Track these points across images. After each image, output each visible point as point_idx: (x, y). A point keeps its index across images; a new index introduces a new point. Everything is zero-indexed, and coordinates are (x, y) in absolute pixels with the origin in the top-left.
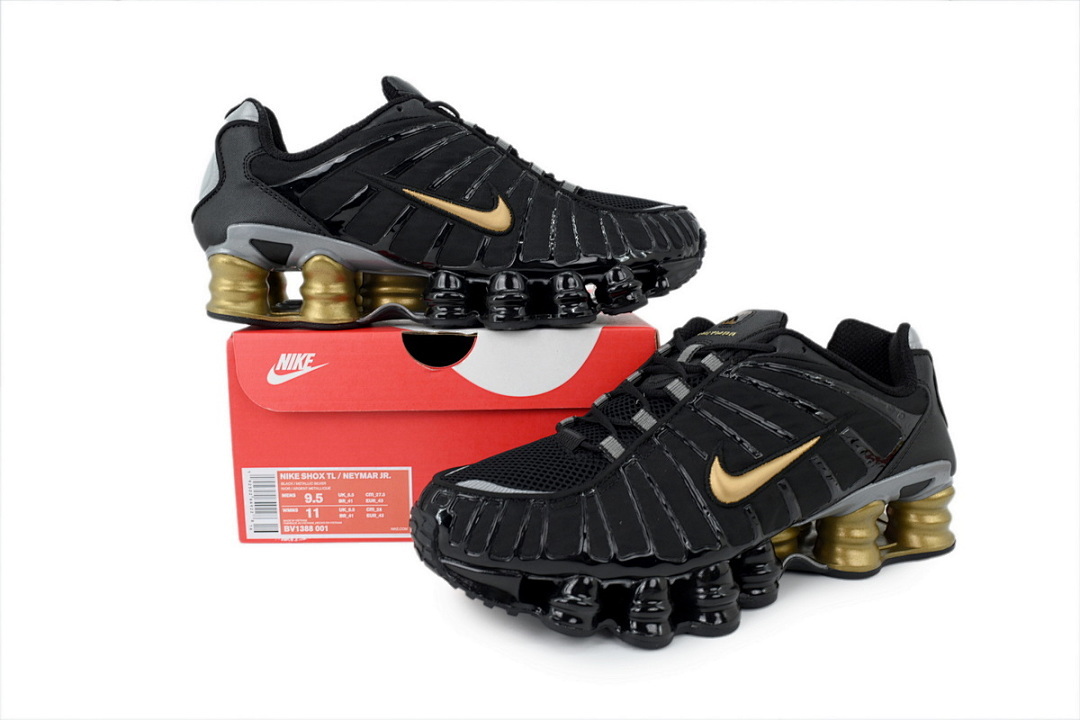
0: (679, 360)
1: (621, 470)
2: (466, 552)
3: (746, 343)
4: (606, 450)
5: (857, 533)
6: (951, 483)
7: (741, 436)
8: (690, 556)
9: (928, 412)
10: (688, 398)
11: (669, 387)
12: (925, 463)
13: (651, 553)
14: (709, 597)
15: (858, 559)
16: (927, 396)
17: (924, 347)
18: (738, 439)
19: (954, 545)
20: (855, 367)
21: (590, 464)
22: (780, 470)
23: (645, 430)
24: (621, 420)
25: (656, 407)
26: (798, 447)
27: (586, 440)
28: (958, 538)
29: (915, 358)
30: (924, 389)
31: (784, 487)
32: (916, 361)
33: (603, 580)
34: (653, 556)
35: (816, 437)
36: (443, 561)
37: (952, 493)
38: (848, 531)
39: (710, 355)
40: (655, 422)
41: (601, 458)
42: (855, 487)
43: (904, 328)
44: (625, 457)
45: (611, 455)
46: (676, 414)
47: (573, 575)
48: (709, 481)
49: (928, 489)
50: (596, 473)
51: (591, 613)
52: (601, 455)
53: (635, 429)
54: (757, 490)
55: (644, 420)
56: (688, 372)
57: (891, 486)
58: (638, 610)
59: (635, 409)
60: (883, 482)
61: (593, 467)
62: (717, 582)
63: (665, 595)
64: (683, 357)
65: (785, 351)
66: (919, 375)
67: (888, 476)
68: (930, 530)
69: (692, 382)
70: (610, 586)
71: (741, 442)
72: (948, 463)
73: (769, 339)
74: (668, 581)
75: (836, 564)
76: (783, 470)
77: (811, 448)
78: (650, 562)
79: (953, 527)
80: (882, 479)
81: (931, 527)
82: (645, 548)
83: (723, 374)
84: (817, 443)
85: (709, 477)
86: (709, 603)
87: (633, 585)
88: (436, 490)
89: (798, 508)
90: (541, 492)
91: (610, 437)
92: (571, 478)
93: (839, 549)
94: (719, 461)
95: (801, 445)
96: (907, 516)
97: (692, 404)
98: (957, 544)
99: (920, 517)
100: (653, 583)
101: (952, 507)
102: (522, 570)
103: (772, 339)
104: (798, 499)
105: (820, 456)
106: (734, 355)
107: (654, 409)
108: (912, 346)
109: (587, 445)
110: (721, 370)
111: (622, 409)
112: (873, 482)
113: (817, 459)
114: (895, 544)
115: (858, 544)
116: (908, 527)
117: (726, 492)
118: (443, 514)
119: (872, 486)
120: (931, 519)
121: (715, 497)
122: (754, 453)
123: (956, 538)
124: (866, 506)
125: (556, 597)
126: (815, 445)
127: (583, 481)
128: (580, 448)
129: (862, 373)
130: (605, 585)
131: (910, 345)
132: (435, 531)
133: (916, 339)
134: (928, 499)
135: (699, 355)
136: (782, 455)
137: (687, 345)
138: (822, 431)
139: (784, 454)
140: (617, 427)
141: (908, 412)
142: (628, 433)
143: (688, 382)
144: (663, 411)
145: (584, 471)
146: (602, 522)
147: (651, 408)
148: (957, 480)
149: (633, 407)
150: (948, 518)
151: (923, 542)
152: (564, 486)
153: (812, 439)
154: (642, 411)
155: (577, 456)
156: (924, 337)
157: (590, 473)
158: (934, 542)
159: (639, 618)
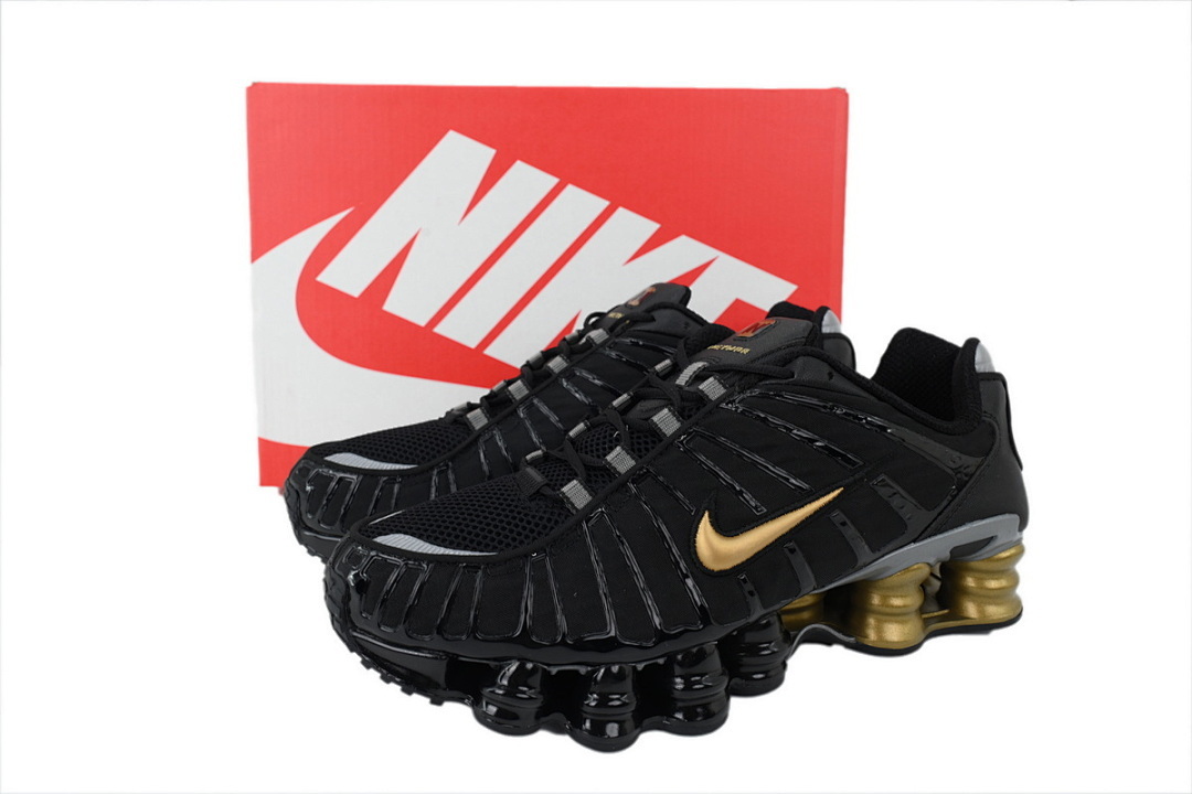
0: (678, 382)
1: (584, 525)
2: (379, 627)
3: (758, 365)
4: (568, 499)
5: (897, 602)
6: (1020, 540)
7: (741, 485)
8: (662, 637)
9: (992, 453)
10: (677, 434)
11: (655, 419)
12: (983, 518)
13: (613, 634)
14: (688, 686)
15: (894, 633)
16: (993, 433)
17: (997, 370)
18: (738, 488)
19: (1020, 615)
20: (898, 399)
21: (546, 516)
22: (787, 529)
23: (620, 474)
24: (595, 459)
25: (639, 444)
26: (814, 501)
27: (547, 485)
28: (1025, 604)
29: (982, 384)
30: (990, 425)
31: (792, 551)
32: (983, 386)
33: (549, 665)
34: (614, 638)
35: (838, 488)
36: (355, 634)
37: (1021, 551)
38: (885, 598)
39: (711, 379)
40: (633, 463)
41: (563, 508)
42: (890, 547)
43: (973, 344)
44: (590, 507)
45: (573, 505)
46: (661, 454)
47: (511, 658)
48: (695, 542)
49: (988, 548)
50: (552, 528)
51: (533, 707)
52: (562, 503)
53: (609, 471)
54: (756, 554)
55: (620, 459)
56: (683, 399)
57: (938, 547)
58: (593, 704)
59: (613, 445)
60: (929, 540)
61: (549, 520)
62: (698, 669)
63: (628, 684)
64: (682, 380)
65: (806, 377)
66: (986, 406)
67: (935, 535)
68: (989, 597)
69: (686, 413)
70: (559, 672)
71: (741, 493)
72: (1016, 517)
73: (788, 360)
74: (634, 668)
75: (866, 637)
76: (791, 530)
77: (830, 502)
78: (611, 645)
79: (1020, 591)
80: (926, 538)
81: (992, 593)
82: (603, 627)
83: (723, 405)
84: (839, 495)
85: (695, 536)
86: (687, 695)
87: (588, 672)
88: (349, 545)
89: (812, 576)
90: (477, 554)
91: (575, 482)
92: (519, 534)
93: (872, 621)
94: (710, 516)
95: (818, 499)
96: (963, 578)
97: (681, 442)
98: (1024, 613)
99: (979, 580)
100: (615, 669)
101: (1021, 567)
102: (448, 650)
103: (791, 361)
104: (810, 565)
105: (843, 511)
106: (740, 380)
107: (636, 446)
108: (979, 368)
109: (548, 491)
110: (722, 399)
111: (598, 444)
112: (914, 541)
113: (837, 516)
114: (946, 611)
115: (897, 615)
116: (965, 592)
117: (716, 555)
118: (356, 576)
119: (913, 546)
120: (993, 584)
121: (701, 563)
122: (756, 508)
123: (1024, 604)
124: (907, 569)
125: (488, 687)
126: (835, 499)
127: (534, 539)
128: (538, 494)
129: (907, 405)
130: (554, 671)
131: (977, 367)
132: (344, 598)
133: (986, 358)
134: (989, 559)
135: (700, 377)
136: (792, 511)
137: (691, 363)
138: (847, 481)
139: (796, 509)
140: (588, 467)
141: (965, 454)
142: (598, 476)
143: (681, 414)
144: (647, 449)
145: (537, 525)
146: (551, 593)
147: (632, 444)
148: (1028, 536)
149: (611, 441)
150: (1015, 580)
151: (982, 612)
152: (508, 545)
153: (833, 491)
154: (618, 448)
155: (533, 503)
156: (999, 357)
157: (545, 527)
158: (995, 612)
159: (594, 714)
